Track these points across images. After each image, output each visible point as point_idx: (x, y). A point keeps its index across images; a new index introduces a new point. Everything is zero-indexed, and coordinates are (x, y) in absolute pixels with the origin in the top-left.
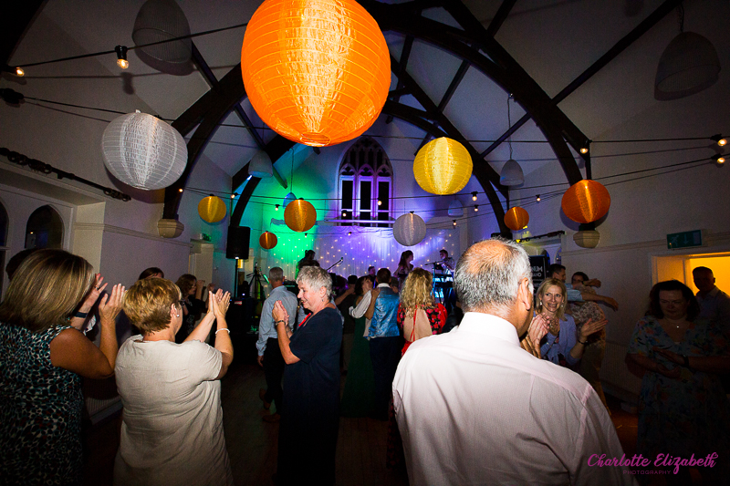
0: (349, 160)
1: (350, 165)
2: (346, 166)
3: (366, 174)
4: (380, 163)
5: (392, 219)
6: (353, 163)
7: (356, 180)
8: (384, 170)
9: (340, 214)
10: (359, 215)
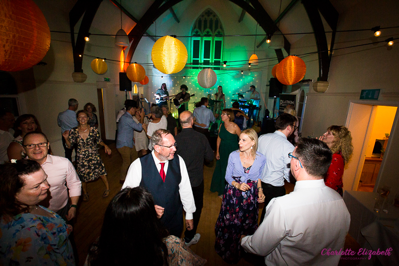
0: (197, 26)
1: (198, 30)
2: (195, 30)
3: (208, 35)
4: (216, 28)
6: (200, 28)
7: (202, 40)
8: (219, 32)
9: (192, 62)
10: (203, 62)
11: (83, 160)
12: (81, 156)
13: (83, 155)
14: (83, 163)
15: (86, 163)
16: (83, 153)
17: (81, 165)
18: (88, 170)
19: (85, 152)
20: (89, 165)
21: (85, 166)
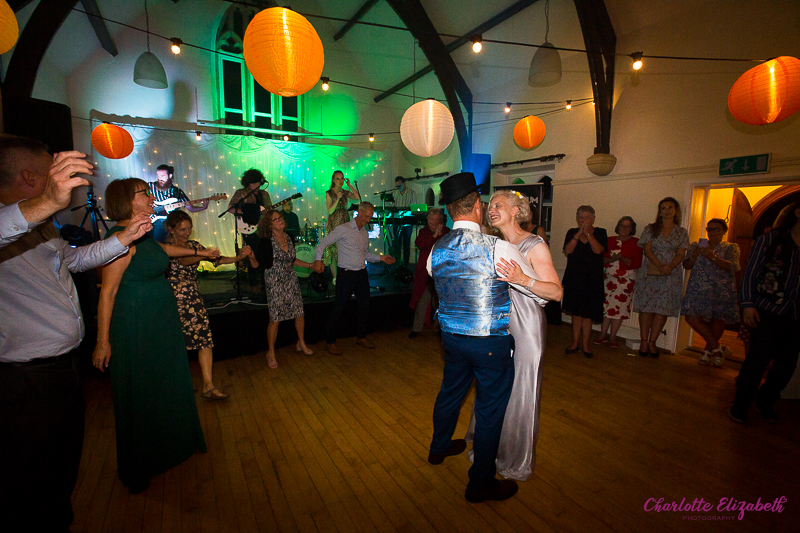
0: (231, 25)
1: (235, 35)
2: (228, 36)
5: (303, 131)
9: (223, 116)
10: (253, 120)
11: (185, 304)
12: (180, 296)
13: (185, 293)
14: (187, 310)
15: (192, 311)
16: (185, 289)
17: (184, 316)
18: (200, 326)
19: (188, 287)
20: (198, 316)
21: (192, 316)
